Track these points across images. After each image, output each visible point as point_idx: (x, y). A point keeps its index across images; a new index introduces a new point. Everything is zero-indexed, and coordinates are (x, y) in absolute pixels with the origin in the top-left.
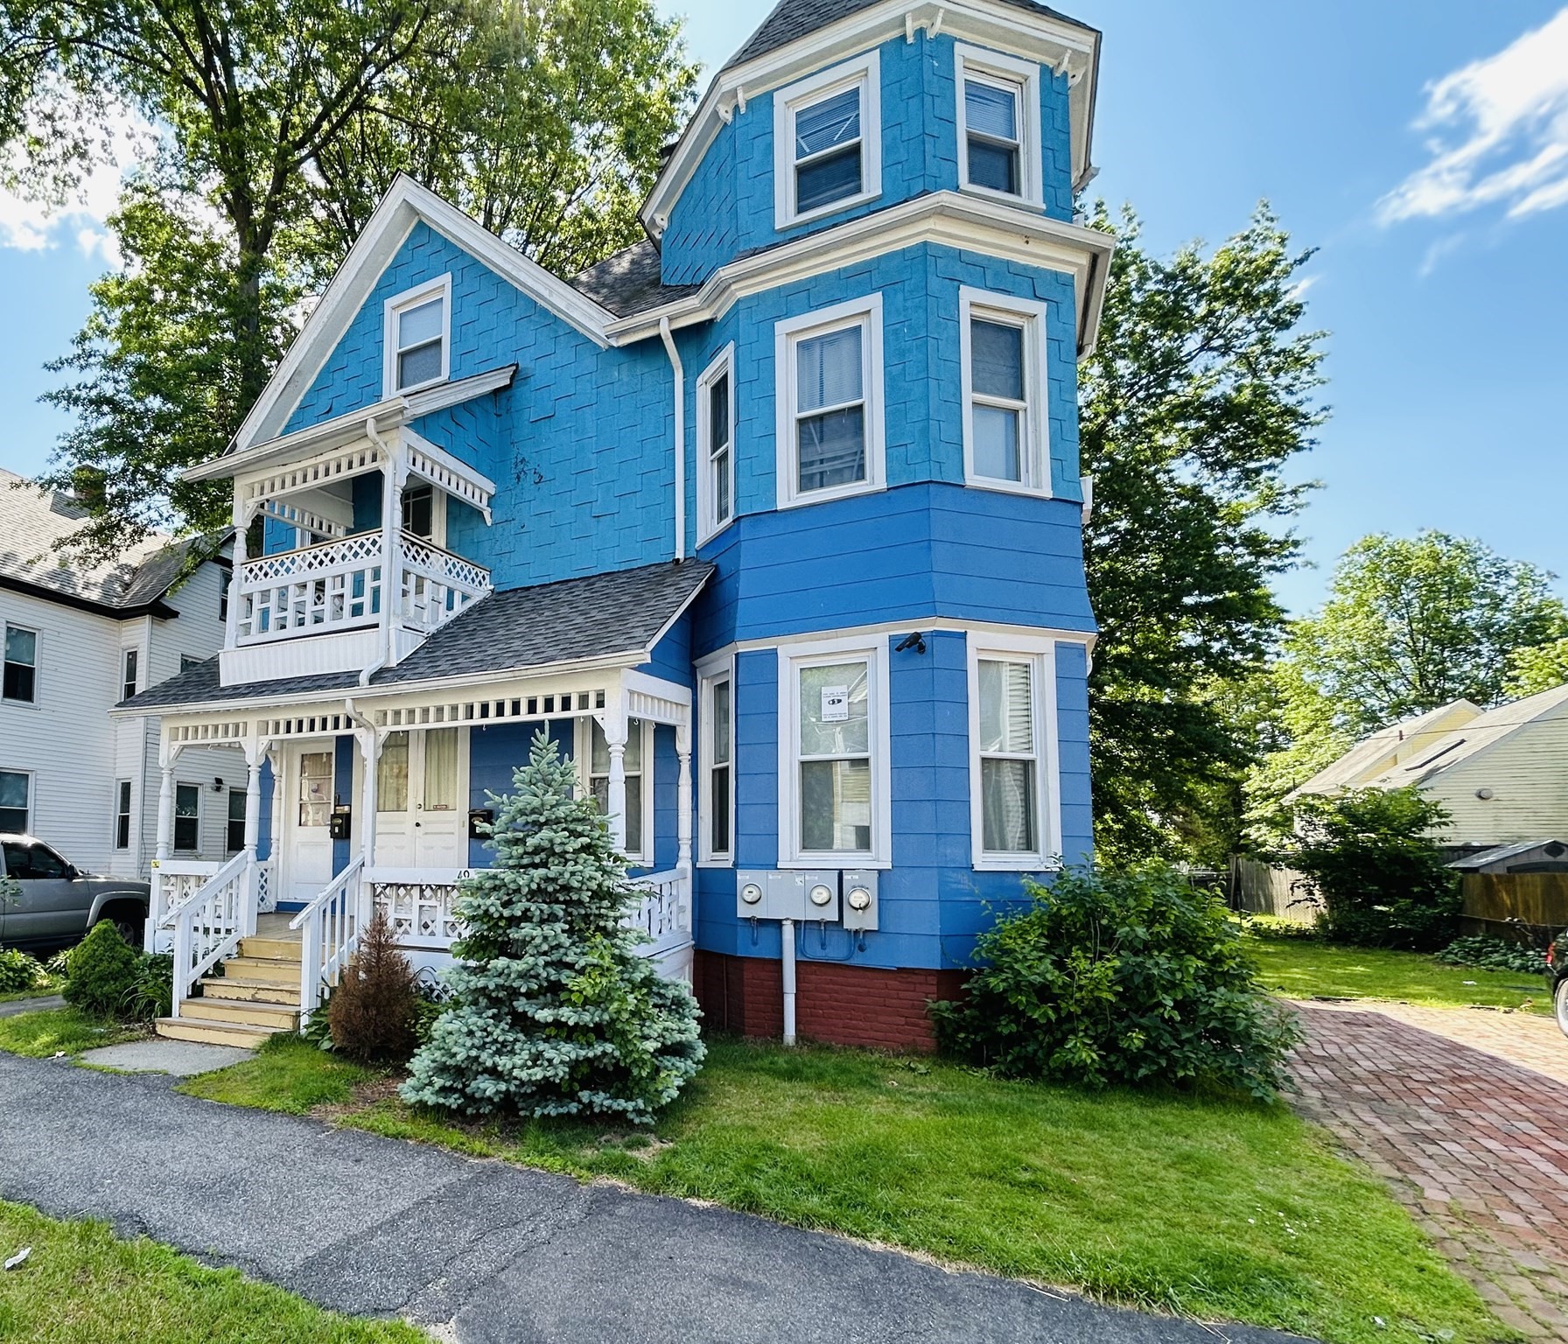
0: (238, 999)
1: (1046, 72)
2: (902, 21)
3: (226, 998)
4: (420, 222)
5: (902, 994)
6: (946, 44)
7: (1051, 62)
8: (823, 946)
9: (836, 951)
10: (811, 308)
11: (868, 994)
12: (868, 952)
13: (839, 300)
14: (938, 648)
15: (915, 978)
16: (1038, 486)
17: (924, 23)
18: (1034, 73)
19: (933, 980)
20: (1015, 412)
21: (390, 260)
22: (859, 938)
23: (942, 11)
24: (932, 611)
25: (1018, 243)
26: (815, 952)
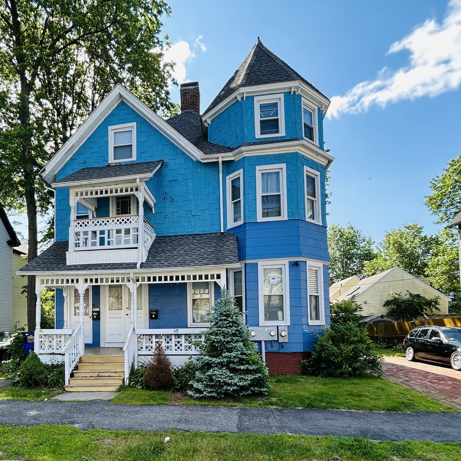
0: (90, 377)
1: (319, 109)
2: (291, 88)
3: (85, 377)
4: (122, 101)
5: (292, 359)
6: (300, 96)
7: (320, 106)
8: (272, 347)
9: (276, 349)
10: (266, 164)
11: (284, 360)
12: (284, 348)
13: (274, 163)
14: (301, 265)
15: (296, 355)
16: (319, 222)
17: (296, 90)
18: (316, 108)
19: (301, 355)
20: (313, 201)
21: (110, 112)
22: (282, 345)
23: (300, 89)
24: (300, 255)
25: (315, 155)
26: (270, 349)
